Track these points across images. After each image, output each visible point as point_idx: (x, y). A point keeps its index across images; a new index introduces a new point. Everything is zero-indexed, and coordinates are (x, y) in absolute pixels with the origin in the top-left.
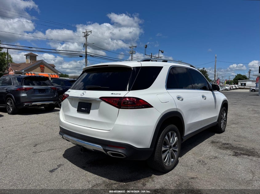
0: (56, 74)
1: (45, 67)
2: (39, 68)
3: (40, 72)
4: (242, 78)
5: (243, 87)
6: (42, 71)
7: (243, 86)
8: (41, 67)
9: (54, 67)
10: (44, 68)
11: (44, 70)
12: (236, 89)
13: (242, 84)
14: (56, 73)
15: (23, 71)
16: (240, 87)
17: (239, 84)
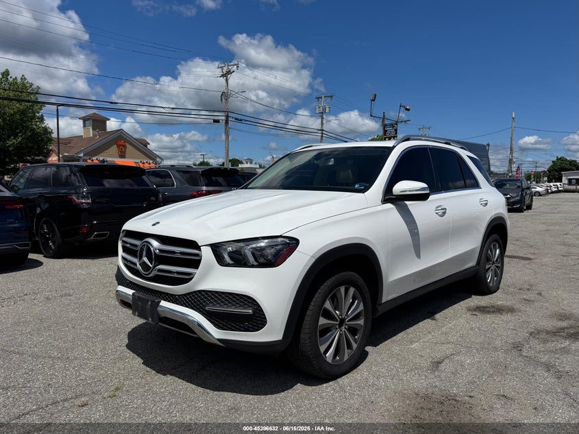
0: (151, 162)
1: (128, 146)
2: (114, 149)
3: (116, 157)
4: (568, 167)
5: (573, 187)
6: (122, 156)
7: (573, 185)
8: (118, 146)
9: (146, 146)
10: (125, 146)
11: (124, 152)
12: (559, 192)
13: (570, 180)
14: (151, 159)
15: (82, 155)
16: (567, 187)
17: (565, 180)
